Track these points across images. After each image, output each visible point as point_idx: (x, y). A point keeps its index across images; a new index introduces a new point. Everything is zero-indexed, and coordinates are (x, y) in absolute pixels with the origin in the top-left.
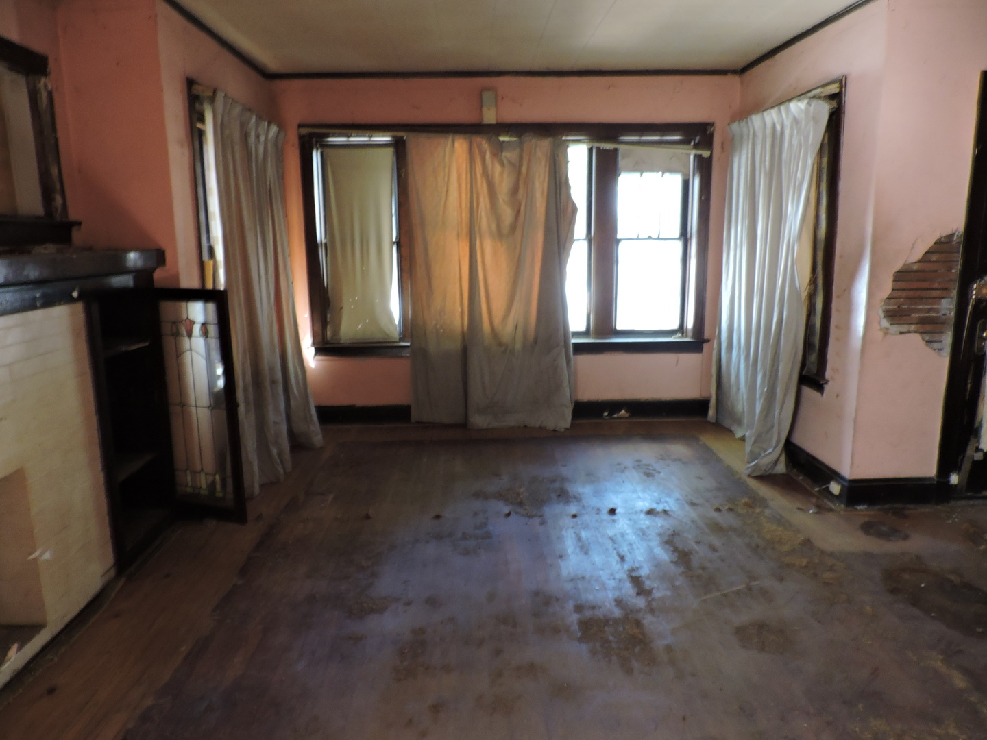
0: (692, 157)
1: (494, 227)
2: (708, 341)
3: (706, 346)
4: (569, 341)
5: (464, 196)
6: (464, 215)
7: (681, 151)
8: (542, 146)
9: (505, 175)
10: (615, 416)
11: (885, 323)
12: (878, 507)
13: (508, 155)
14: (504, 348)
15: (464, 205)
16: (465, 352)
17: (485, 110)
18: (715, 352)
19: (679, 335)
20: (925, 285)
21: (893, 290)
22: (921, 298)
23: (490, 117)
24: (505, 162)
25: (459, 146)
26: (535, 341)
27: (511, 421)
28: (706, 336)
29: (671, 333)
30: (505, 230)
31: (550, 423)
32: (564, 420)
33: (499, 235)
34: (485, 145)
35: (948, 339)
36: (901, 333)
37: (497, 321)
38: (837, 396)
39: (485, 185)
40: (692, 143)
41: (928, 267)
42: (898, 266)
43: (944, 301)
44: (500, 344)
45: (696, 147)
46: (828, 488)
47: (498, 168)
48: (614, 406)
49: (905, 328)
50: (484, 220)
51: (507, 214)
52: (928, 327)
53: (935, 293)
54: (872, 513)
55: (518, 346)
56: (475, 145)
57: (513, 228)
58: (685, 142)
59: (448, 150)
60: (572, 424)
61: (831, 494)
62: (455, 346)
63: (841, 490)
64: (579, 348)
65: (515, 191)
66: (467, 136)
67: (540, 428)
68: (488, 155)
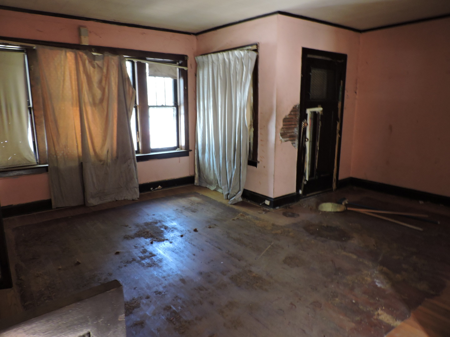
0: (178, 70)
1: (91, 100)
2: (191, 150)
3: (190, 153)
4: (135, 155)
5: (73, 83)
6: (74, 93)
7: (173, 66)
8: (114, 60)
9: (96, 73)
10: (156, 189)
11: (281, 138)
12: (282, 207)
13: (98, 62)
14: (102, 163)
15: (74, 88)
16: (81, 166)
17: (83, 38)
18: (196, 155)
19: (178, 149)
20: (290, 123)
21: (283, 125)
22: (290, 128)
23: (85, 41)
24: (96, 66)
25: (70, 55)
26: (117, 157)
27: (108, 199)
28: (190, 148)
29: (175, 148)
30: (97, 101)
31: (129, 197)
32: (136, 194)
33: (94, 104)
34: (85, 56)
35: (297, 142)
36: (286, 141)
37: (98, 149)
38: (264, 167)
39: (85, 77)
40: (178, 63)
41: (291, 116)
42: (284, 117)
43: (295, 129)
44: (101, 161)
45: (180, 65)
46: (265, 203)
47: (92, 69)
48: (155, 185)
49: (286, 139)
50: (86, 97)
51: (98, 93)
52: (292, 139)
53: (293, 126)
54: (281, 209)
55: (109, 161)
56: (78, 56)
57: (102, 100)
58: (174, 63)
59: (62, 57)
60: (140, 196)
61: (266, 205)
62: (76, 164)
63: (270, 203)
64: (140, 159)
65: (100, 82)
66: (74, 50)
67: (124, 200)
68: (87, 62)
